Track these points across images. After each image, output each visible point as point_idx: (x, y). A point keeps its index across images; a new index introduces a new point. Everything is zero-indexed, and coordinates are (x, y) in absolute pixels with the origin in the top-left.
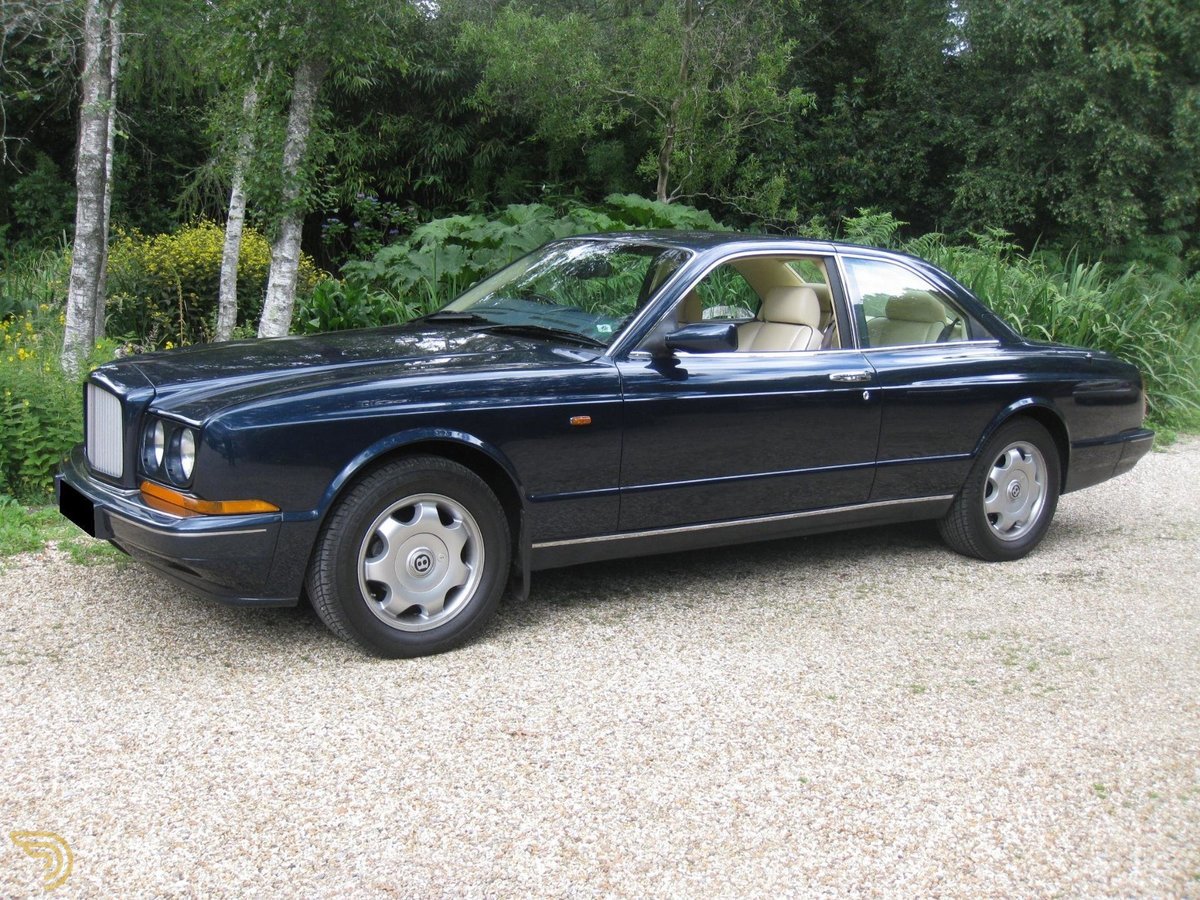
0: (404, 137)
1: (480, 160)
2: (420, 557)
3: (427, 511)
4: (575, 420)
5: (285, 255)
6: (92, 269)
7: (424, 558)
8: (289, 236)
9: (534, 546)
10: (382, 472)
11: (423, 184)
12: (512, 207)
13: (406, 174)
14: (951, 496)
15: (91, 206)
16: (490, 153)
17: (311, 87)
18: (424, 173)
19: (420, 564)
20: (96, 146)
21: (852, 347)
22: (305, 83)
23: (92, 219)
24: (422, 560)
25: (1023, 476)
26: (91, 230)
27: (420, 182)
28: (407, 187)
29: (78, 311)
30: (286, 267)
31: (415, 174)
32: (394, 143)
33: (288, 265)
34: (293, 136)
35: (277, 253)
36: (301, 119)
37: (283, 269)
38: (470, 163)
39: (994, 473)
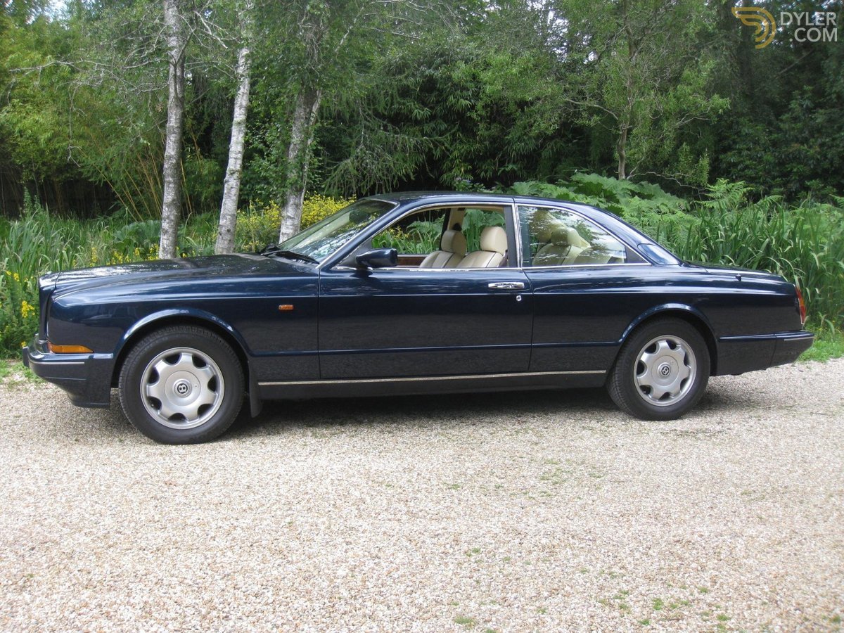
0: (493, 140)
1: (546, 153)
2: (181, 385)
3: (186, 358)
4: (282, 307)
5: (289, 215)
6: (172, 223)
7: (184, 386)
8: (291, 202)
9: (260, 384)
10: (155, 333)
11: (505, 170)
12: (516, 184)
13: (495, 164)
14: (605, 371)
15: (171, 185)
16: (552, 149)
17: (305, 109)
18: (508, 163)
19: (181, 389)
20: (173, 150)
21: (517, 266)
22: (301, 107)
23: (171, 194)
24: (182, 387)
25: (672, 360)
26: (170, 200)
27: (503, 169)
28: (495, 172)
29: (164, 248)
30: (289, 222)
31: (502, 163)
32: (487, 143)
33: (290, 221)
34: (293, 140)
35: (284, 214)
36: (299, 129)
37: (288, 223)
38: (540, 155)
39: (645, 357)
